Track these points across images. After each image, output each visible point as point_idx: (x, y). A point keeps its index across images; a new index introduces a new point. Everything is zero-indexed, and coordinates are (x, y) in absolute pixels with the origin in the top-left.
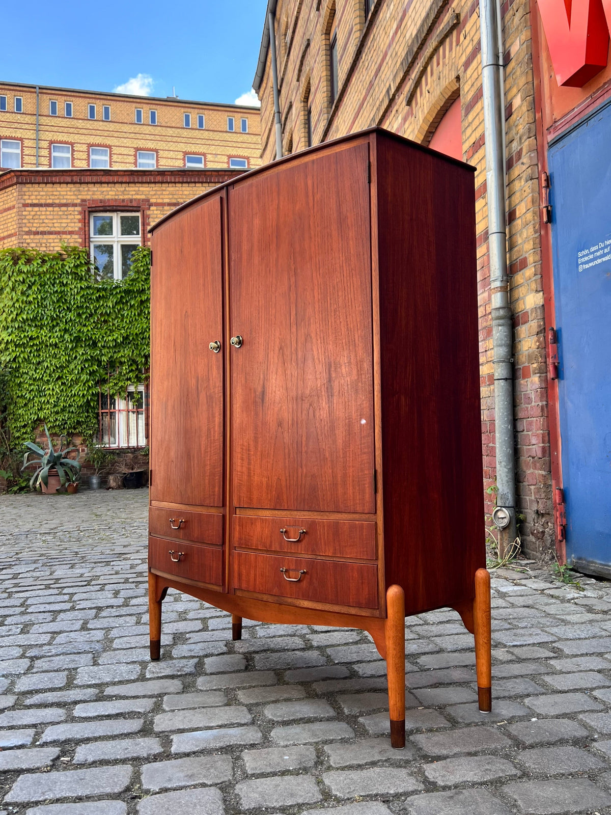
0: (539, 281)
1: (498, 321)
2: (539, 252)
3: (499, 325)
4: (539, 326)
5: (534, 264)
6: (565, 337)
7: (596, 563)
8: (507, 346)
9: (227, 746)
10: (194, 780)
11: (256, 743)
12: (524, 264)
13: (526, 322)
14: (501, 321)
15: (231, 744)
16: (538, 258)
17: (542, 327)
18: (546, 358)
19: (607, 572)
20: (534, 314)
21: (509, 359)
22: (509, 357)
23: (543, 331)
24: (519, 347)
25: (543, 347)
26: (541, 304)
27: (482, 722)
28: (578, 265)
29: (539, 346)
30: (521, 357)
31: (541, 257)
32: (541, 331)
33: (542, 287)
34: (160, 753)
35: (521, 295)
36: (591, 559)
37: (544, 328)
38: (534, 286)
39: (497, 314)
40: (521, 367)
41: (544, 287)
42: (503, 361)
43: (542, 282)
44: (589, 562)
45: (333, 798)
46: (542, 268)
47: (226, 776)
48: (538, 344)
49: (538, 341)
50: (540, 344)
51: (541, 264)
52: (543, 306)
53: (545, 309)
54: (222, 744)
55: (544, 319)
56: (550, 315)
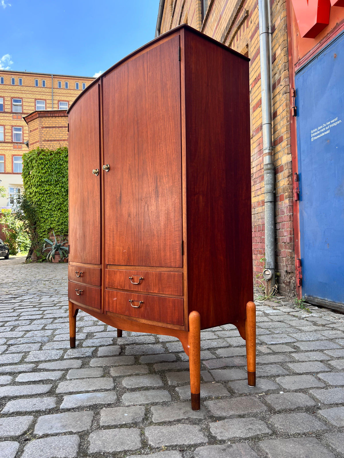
0: (289, 148)
1: (267, 171)
2: (289, 133)
3: (268, 173)
4: (289, 172)
5: (286, 139)
6: (303, 177)
7: (318, 298)
8: (272, 184)
9: (94, 405)
10: (66, 429)
11: (112, 403)
12: (281, 140)
13: (282, 171)
14: (269, 171)
15: (97, 403)
16: (289, 136)
17: (291, 173)
18: (292, 190)
19: (324, 303)
20: (286, 166)
21: (273, 191)
22: (273, 190)
23: (291, 175)
24: (278, 185)
25: (291, 184)
26: (290, 160)
27: (249, 393)
28: (311, 138)
29: (289, 183)
30: (279, 190)
31: (291, 135)
32: (290, 175)
33: (291, 151)
34: (53, 408)
35: (280, 157)
36: (315, 296)
37: (292, 174)
38: (286, 151)
39: (267, 167)
40: (279, 195)
41: (292, 152)
42: (270, 192)
43: (291, 148)
44: (314, 298)
45: (148, 446)
46: (291, 141)
47: (86, 426)
48: (288, 182)
49: (288, 180)
50: (290, 182)
51: (291, 139)
52: (291, 161)
53: (293, 163)
54: (91, 403)
55: (292, 168)
56: (295, 167)
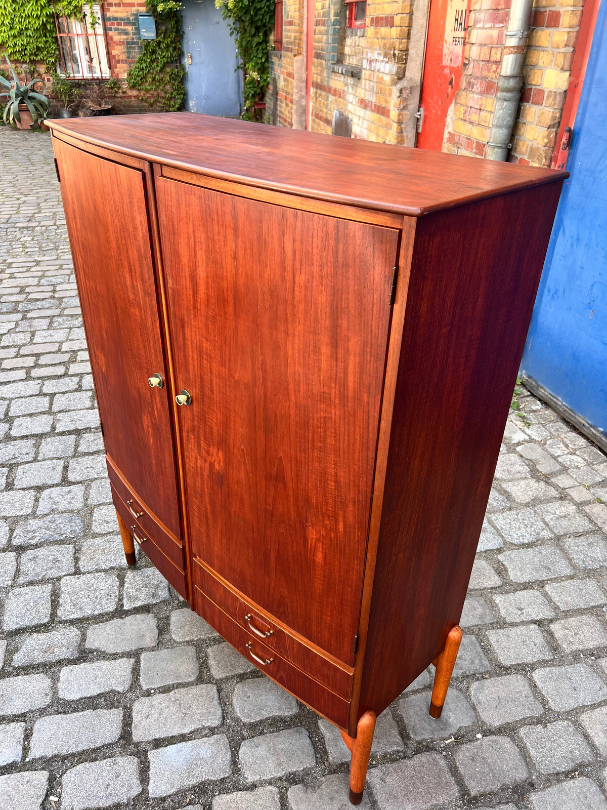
0: (569, 56)
1: (504, 94)
2: (579, 13)
3: (505, 100)
4: (554, 118)
5: (568, 30)
6: (583, 144)
7: (545, 391)
8: (508, 127)
9: (200, 784)
11: (226, 776)
12: (554, 20)
13: (538, 104)
14: (509, 95)
15: (203, 780)
16: (575, 21)
17: (557, 121)
18: (551, 161)
19: (554, 405)
20: (551, 100)
21: (507, 144)
22: (507, 142)
23: (557, 125)
24: (522, 131)
25: (554, 146)
26: (564, 88)
27: (431, 738)
29: (546, 144)
30: (521, 143)
31: (581, 21)
32: (554, 125)
33: (571, 66)
35: (541, 64)
36: (541, 384)
37: (559, 123)
38: (560, 60)
39: (506, 85)
40: (519, 157)
41: (574, 68)
42: (500, 147)
43: (572, 58)
44: (538, 385)
46: (577, 38)
48: (546, 141)
49: (548, 137)
50: (549, 142)
51: (578, 32)
52: (565, 92)
53: (569, 95)
55: (562, 109)
56: (571, 108)
